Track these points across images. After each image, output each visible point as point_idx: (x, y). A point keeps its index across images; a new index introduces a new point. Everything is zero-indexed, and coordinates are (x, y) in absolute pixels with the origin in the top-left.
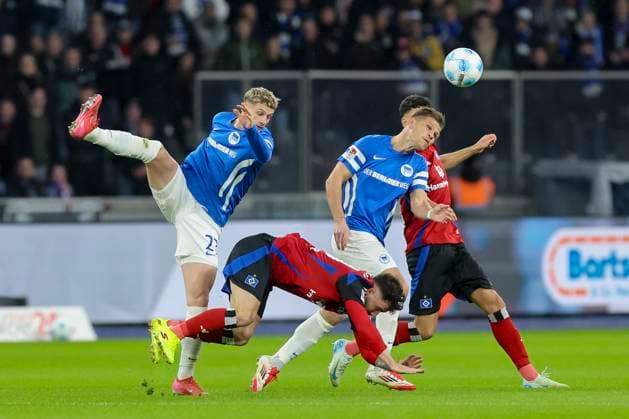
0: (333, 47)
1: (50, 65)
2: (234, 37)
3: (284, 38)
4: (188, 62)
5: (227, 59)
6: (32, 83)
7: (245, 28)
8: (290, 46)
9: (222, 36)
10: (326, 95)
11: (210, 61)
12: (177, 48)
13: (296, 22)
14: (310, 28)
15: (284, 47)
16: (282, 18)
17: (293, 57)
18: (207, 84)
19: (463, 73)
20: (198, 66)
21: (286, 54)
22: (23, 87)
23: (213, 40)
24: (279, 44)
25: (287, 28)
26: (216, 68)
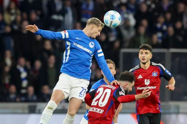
0: (180, 39)
1: (57, 45)
2: (138, 34)
3: (160, 35)
4: (117, 44)
5: (135, 43)
6: (49, 53)
7: (142, 30)
8: (162, 38)
9: (133, 33)
10: (177, 59)
11: (127, 44)
12: (112, 39)
13: (165, 28)
14: (171, 30)
15: (159, 38)
16: (159, 26)
17: (163, 43)
18: (125, 54)
19: (112, 20)
20: (122, 46)
21: (160, 41)
22: (45, 55)
23: (128, 35)
24: (157, 37)
25: (161, 30)
26: (129, 47)
